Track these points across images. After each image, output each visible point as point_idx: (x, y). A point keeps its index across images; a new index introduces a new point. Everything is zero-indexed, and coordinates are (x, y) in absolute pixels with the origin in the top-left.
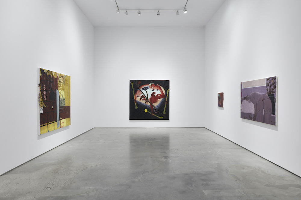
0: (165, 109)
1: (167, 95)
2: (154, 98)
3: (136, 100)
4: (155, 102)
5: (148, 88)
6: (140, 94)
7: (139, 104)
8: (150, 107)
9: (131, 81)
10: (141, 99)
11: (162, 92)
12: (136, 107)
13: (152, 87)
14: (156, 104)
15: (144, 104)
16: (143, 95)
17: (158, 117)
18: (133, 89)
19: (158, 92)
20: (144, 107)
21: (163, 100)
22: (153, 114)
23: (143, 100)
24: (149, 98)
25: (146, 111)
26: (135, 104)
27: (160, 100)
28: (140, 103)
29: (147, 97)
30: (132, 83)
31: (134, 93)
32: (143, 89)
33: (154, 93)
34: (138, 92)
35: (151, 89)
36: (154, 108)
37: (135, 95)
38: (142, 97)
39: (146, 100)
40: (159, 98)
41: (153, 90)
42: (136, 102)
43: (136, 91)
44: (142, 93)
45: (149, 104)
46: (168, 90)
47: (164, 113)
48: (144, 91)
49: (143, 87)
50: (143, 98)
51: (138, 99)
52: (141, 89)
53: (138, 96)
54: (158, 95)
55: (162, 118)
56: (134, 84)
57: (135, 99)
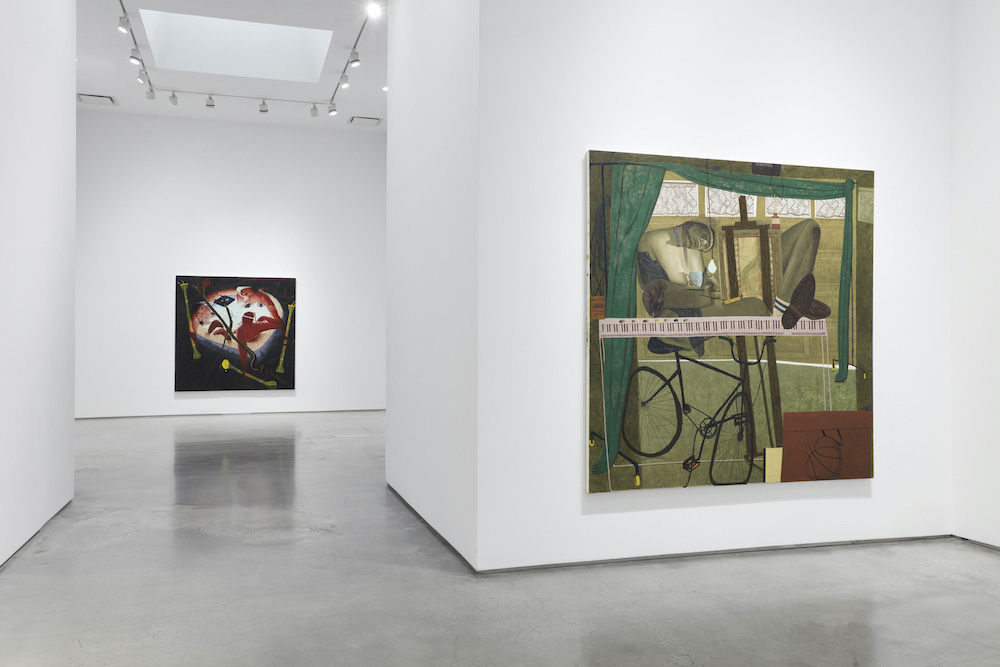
0: (282, 359)
1: (289, 320)
2: (250, 328)
3: (194, 335)
4: (254, 339)
5: (232, 300)
6: (206, 318)
7: (205, 347)
8: (238, 353)
9: (179, 279)
10: (210, 331)
11: (275, 312)
12: (197, 355)
13: (246, 298)
14: (257, 347)
15: (221, 347)
16: (217, 318)
17: (261, 381)
18: (187, 301)
19: (261, 311)
20: (222, 353)
21: (275, 333)
22: (247, 375)
23: (218, 333)
24: (235, 328)
25: (226, 364)
26: (194, 345)
27: (268, 335)
28: (208, 342)
29: (229, 325)
30: (184, 285)
31: (188, 314)
32: (217, 302)
33: (251, 314)
34: (201, 311)
35: (243, 304)
36: (249, 356)
37: (193, 320)
38: (215, 324)
39: (228, 335)
40: (266, 328)
41: (248, 306)
42: (195, 339)
43: (195, 309)
44: (215, 313)
45: (234, 345)
46: (290, 306)
47: (280, 369)
48: (219, 309)
49: (217, 297)
50: (217, 329)
51: (202, 331)
52: (212, 303)
53: (201, 323)
54: (262, 319)
55: (275, 384)
56: (189, 289)
57: (192, 330)
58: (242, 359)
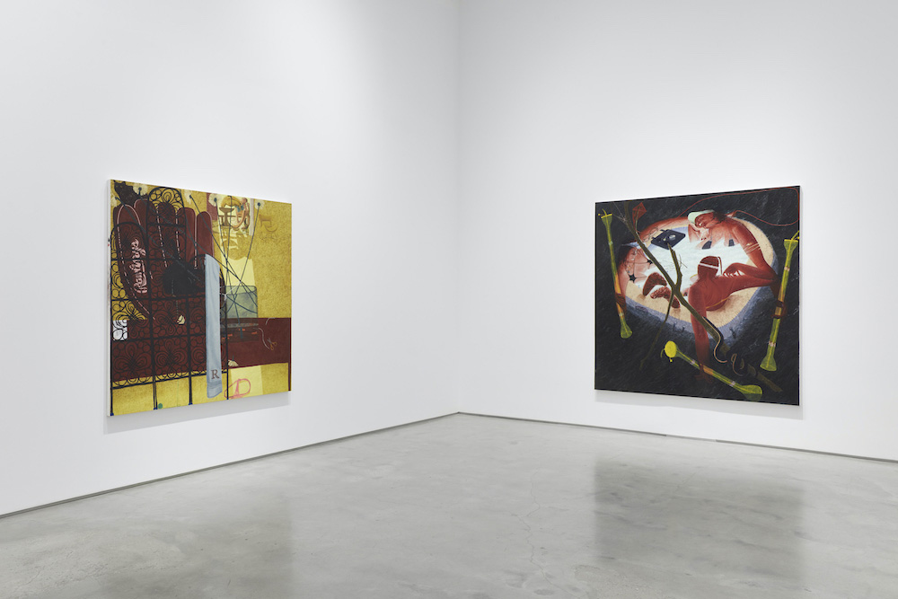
0: (772, 345)
1: (787, 270)
2: (713, 289)
3: (622, 298)
4: (719, 306)
5: (680, 237)
6: (640, 269)
7: (638, 318)
8: (690, 329)
9: (601, 208)
10: (646, 291)
11: (757, 254)
12: (626, 332)
13: (704, 231)
14: (726, 319)
15: (662, 318)
16: (655, 269)
17: (733, 384)
18: (610, 243)
19: (731, 254)
20: (662, 331)
21: (759, 294)
22: (707, 370)
23: (658, 295)
24: (686, 285)
25: (671, 349)
26: (621, 315)
27: (744, 298)
28: (642, 309)
29: (674, 279)
30: (607, 217)
31: (613, 264)
32: (657, 241)
33: (713, 261)
34: (631, 258)
35: (698, 242)
36: (710, 336)
37: (619, 273)
38: (653, 280)
39: (674, 297)
40: (741, 285)
41: (707, 246)
42: (624, 305)
43: (623, 255)
44: (653, 261)
45: (684, 316)
46: (789, 243)
47: (769, 364)
48: (661, 254)
49: (657, 233)
50: (657, 287)
51: (633, 291)
52: (648, 244)
53: (633, 278)
54: (733, 268)
55: (757, 390)
56: (614, 222)
57: (618, 291)
58: (699, 343)
